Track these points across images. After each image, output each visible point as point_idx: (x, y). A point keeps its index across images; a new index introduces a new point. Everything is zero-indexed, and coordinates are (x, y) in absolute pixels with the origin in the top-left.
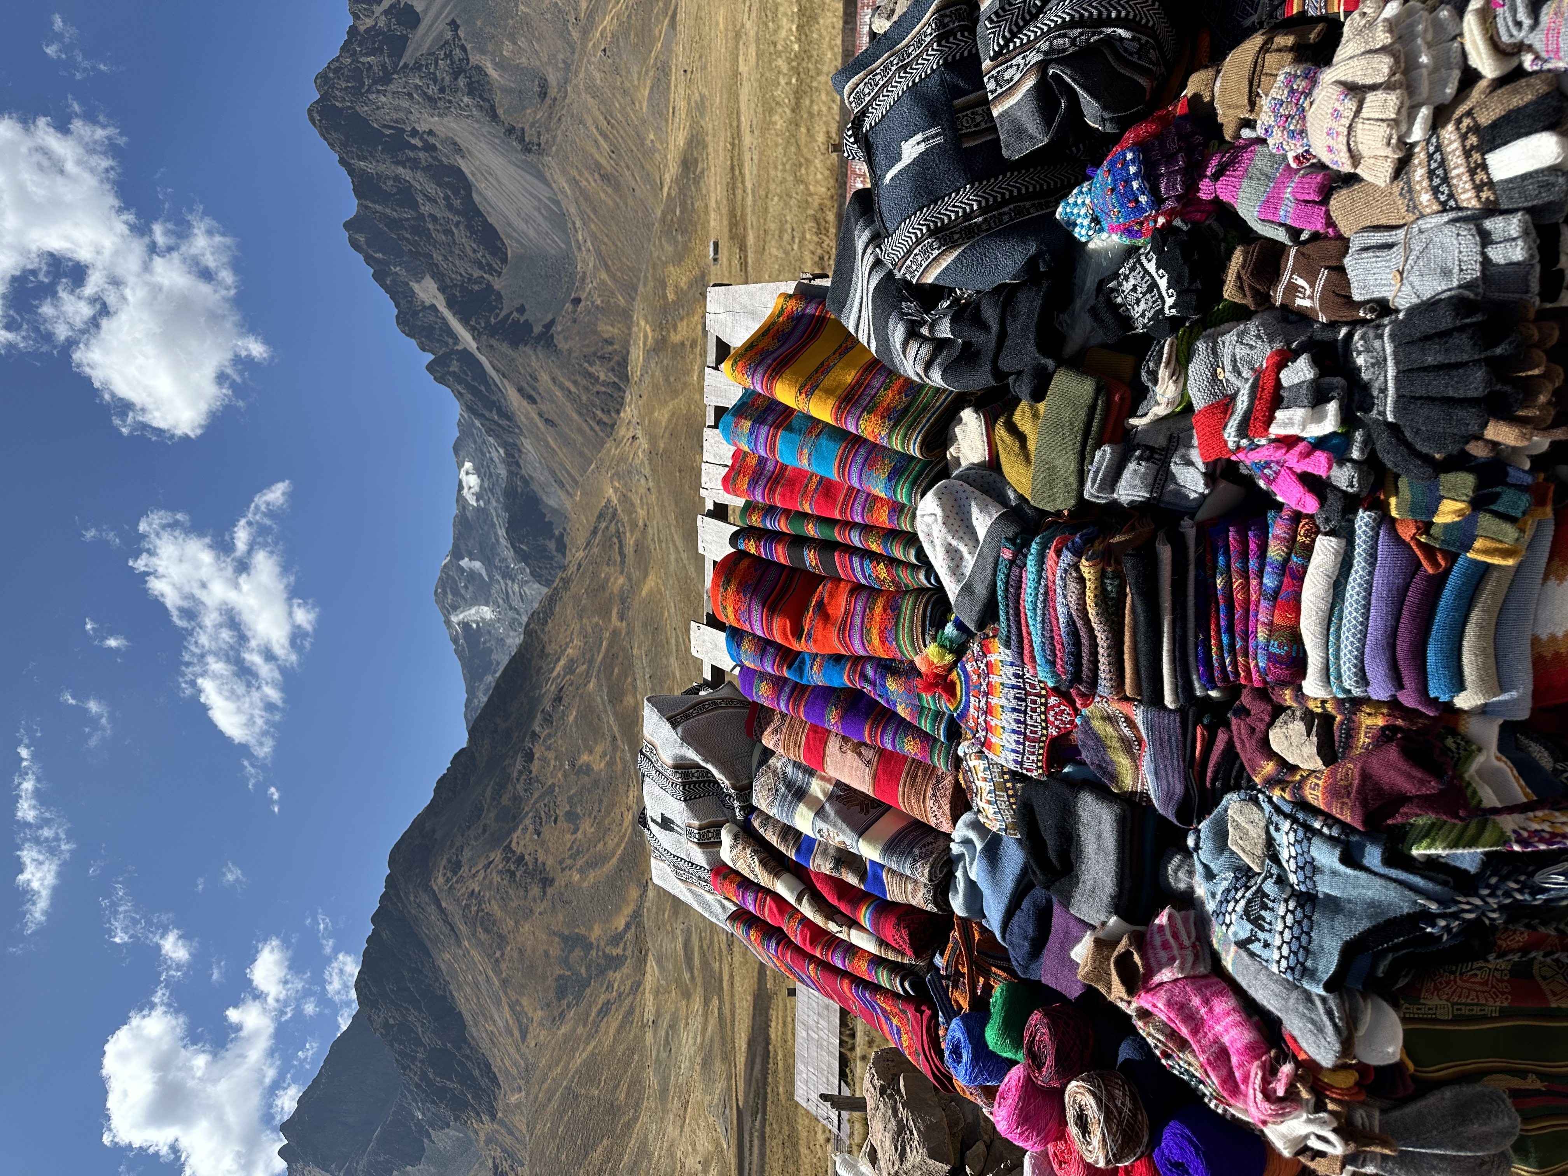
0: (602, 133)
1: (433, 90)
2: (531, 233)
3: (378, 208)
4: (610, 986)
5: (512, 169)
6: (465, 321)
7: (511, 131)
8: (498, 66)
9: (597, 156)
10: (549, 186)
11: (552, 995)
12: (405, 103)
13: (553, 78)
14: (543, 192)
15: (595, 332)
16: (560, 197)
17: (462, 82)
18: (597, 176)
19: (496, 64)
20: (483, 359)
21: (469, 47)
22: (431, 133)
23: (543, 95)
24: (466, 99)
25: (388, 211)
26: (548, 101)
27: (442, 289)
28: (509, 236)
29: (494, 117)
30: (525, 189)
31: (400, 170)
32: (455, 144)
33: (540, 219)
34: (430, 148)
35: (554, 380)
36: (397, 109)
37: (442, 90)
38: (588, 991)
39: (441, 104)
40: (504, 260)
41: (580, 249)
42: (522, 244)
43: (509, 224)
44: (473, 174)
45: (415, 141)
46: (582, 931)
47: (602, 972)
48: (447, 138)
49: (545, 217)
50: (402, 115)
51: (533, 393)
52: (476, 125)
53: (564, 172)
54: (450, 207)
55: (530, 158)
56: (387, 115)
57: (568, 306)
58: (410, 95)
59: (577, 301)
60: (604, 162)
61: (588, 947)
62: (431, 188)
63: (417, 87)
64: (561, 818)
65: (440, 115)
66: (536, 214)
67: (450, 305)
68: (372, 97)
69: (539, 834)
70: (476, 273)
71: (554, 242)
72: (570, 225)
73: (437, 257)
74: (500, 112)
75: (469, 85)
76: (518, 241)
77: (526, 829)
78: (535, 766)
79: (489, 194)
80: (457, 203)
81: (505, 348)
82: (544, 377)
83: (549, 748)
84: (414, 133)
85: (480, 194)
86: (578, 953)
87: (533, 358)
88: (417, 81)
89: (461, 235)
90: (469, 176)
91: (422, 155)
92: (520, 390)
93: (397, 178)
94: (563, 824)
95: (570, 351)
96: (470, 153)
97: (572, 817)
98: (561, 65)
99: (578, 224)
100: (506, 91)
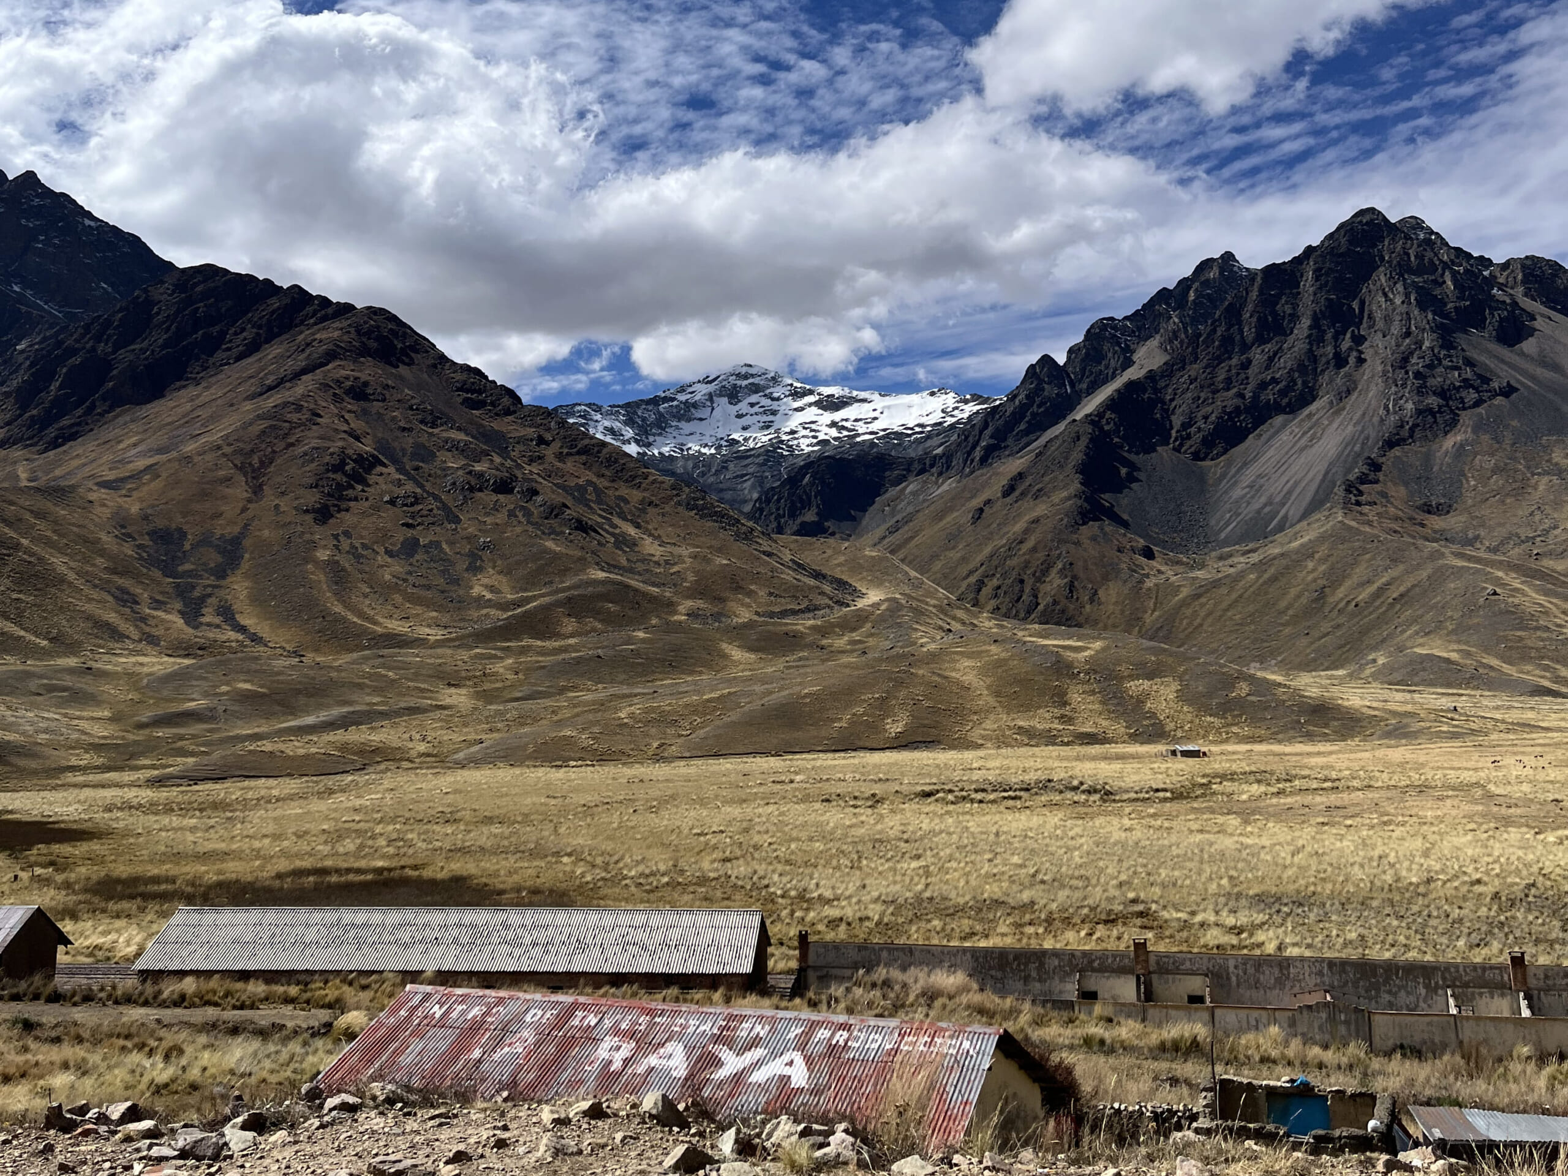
0: (1381, 590)
1: (1416, 363)
2: (1237, 493)
3: (1254, 294)
4: (158, 604)
5: (1320, 468)
6: (1111, 404)
7: (1375, 466)
8: (1460, 448)
9: (1348, 583)
10: (1304, 516)
11: (160, 523)
12: (1396, 329)
13: (1453, 522)
14: (1293, 509)
15: (1106, 578)
16: (1290, 532)
17: (1433, 401)
18: (1322, 582)
19: (1462, 446)
20: (1061, 427)
21: (1481, 410)
22: (1361, 361)
23: (1428, 509)
24: (1410, 406)
25: (1250, 307)
26: (1420, 516)
27: (1151, 376)
28: (1229, 464)
29: (1390, 444)
30: (1296, 484)
31: (1306, 322)
32: (1349, 392)
33: (1256, 505)
34: (1340, 361)
35: (1036, 521)
36: (1388, 319)
37: (1418, 375)
38: (157, 574)
39: (1401, 374)
40: (1196, 457)
41: (1221, 558)
42: (1220, 479)
43: (1245, 464)
44: (1310, 416)
45: (1346, 343)
46: (245, 565)
47: (182, 592)
48: (1355, 384)
49: (1259, 512)
50: (1380, 324)
51: (1017, 493)
52: (1376, 419)
53: (1322, 539)
54: (1263, 386)
55: (1339, 491)
56: (1378, 305)
57: (1142, 542)
58: (1408, 334)
59: (1149, 554)
60: (1341, 593)
61: (221, 573)
62: (1286, 362)
63: (1419, 344)
64: (410, 533)
65: (1385, 373)
66: (1263, 500)
67: (1131, 385)
68: (1400, 287)
69: (392, 502)
70: (1177, 421)
71: (1227, 524)
72: (1251, 546)
73: (1194, 369)
74: (1397, 451)
75: (1430, 411)
76: (1224, 475)
77: (399, 483)
78: (488, 497)
79: (1284, 436)
80: (1269, 395)
81: (1077, 455)
82: (1040, 509)
83: (511, 514)
84: (1359, 340)
85: (1284, 426)
86: (214, 558)
87: (1065, 494)
88: (1427, 344)
89: (1227, 399)
90: (1306, 412)
91: (1330, 350)
92: (1021, 476)
93: (1294, 318)
94: (401, 536)
95: (1078, 543)
96: (1338, 412)
97: (410, 547)
98: (1470, 535)
99: (1255, 558)
100: (1428, 459)
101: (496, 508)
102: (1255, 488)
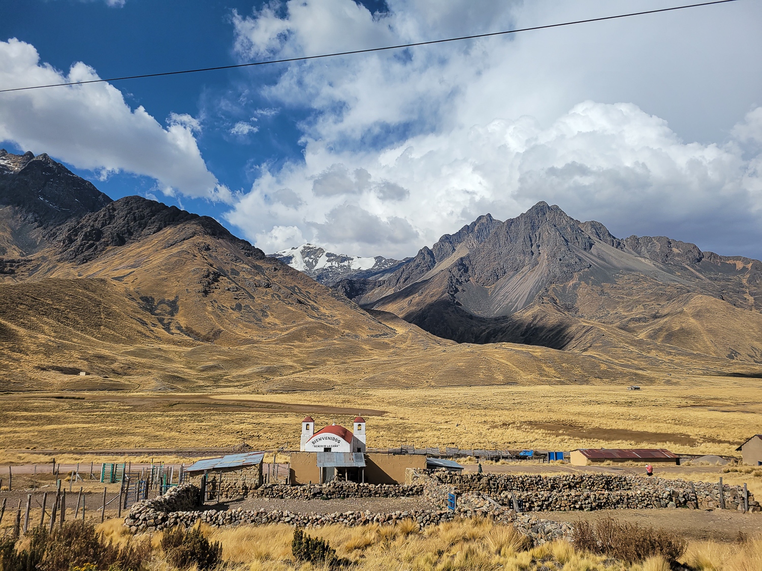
1: (560, 256)
2: (499, 298)
3: (504, 229)
4: (154, 325)
5: (528, 290)
6: (454, 265)
7: (547, 290)
11: (143, 294)
12: (551, 244)
14: (520, 304)
16: (520, 312)
17: (565, 269)
19: (575, 285)
21: (581, 273)
22: (539, 254)
23: (566, 306)
24: (558, 270)
25: (502, 233)
28: (496, 287)
29: (551, 283)
30: (520, 296)
32: (536, 264)
34: (533, 254)
36: (549, 240)
38: (149, 313)
39: (554, 259)
40: (484, 284)
41: (496, 320)
42: (493, 293)
43: (501, 288)
44: (522, 272)
45: (535, 248)
46: (180, 312)
47: (160, 321)
48: (538, 262)
49: (507, 304)
51: (424, 295)
52: (546, 275)
54: (507, 261)
55: (537, 299)
56: (545, 235)
57: (469, 314)
61: (172, 314)
62: (514, 253)
64: (237, 302)
65: (548, 258)
66: (509, 300)
67: (461, 259)
68: (553, 229)
69: (229, 290)
71: (497, 309)
74: (553, 286)
75: (564, 272)
78: (263, 290)
79: (514, 279)
84: (538, 247)
85: (514, 275)
89: (494, 265)
91: (529, 250)
92: (425, 289)
94: (234, 303)
96: (532, 271)
98: (580, 315)
100: (564, 289)
101: (266, 294)
102: (505, 296)
